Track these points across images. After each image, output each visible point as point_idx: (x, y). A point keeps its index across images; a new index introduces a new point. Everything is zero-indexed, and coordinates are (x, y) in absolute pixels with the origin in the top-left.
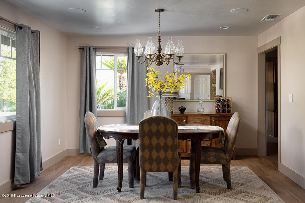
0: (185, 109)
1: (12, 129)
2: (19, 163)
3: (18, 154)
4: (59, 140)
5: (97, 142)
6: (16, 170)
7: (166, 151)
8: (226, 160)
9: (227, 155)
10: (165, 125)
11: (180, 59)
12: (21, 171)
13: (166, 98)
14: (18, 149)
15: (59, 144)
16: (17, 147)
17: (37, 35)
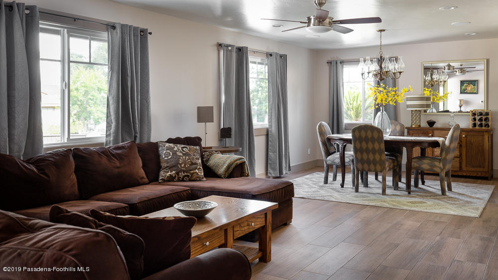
0: (434, 123)
1: (265, 133)
2: (271, 160)
3: (270, 153)
4: (309, 149)
5: (327, 147)
6: (269, 165)
7: (374, 154)
8: (440, 168)
9: (441, 164)
10: (372, 132)
11: (400, 74)
12: (273, 167)
13: (412, 111)
14: (270, 149)
15: (309, 153)
16: (269, 147)
17: (284, 58)
